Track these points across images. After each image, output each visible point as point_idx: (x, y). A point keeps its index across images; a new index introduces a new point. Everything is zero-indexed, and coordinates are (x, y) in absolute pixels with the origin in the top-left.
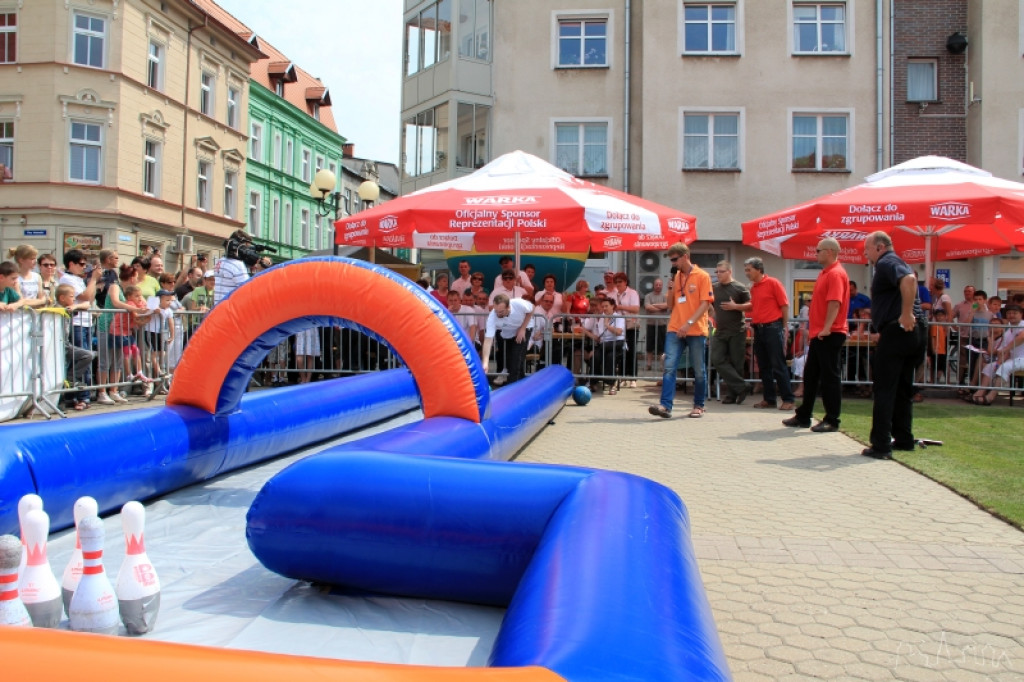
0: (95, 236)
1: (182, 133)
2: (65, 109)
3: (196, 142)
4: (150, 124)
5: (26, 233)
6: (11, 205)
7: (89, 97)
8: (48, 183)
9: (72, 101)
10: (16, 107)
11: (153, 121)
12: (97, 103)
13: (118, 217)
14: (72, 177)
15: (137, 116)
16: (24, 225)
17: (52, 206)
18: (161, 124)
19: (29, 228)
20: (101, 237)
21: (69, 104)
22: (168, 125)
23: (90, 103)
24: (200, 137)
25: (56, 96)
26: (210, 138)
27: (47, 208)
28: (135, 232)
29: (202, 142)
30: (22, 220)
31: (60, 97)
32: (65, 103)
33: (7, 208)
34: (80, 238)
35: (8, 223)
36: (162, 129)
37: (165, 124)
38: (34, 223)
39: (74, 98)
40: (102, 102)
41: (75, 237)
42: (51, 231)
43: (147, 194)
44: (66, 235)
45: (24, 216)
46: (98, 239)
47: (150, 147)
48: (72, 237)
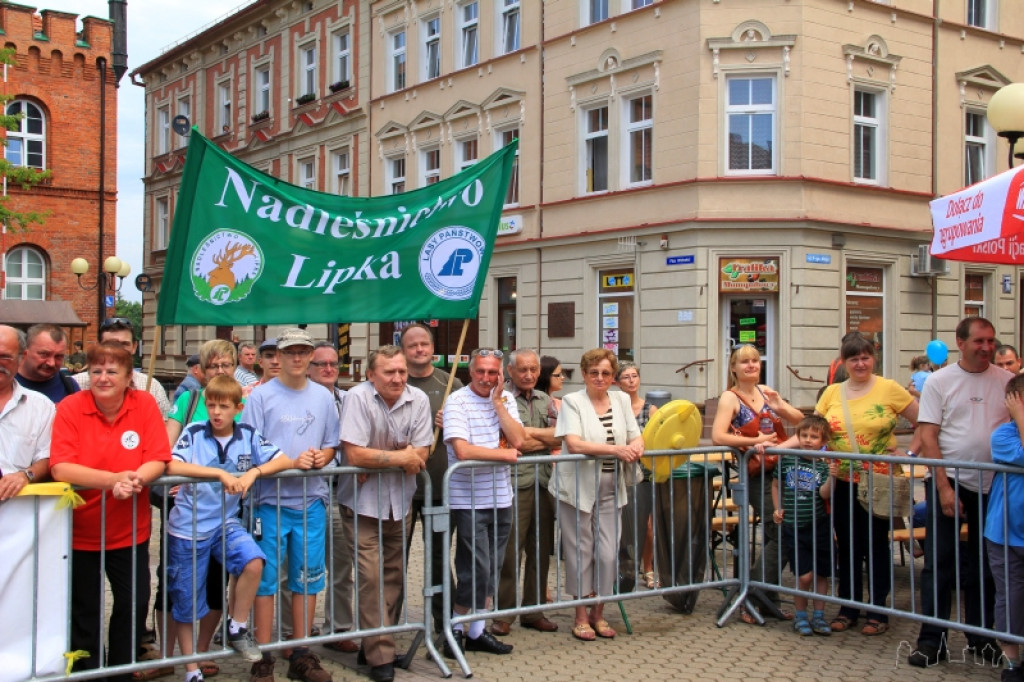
0: (767, 260)
1: (929, 67)
2: (716, 61)
3: (959, 78)
4: (859, 60)
5: (669, 262)
6: (650, 222)
7: (751, 33)
8: (694, 183)
9: (726, 46)
10: (654, 70)
11: (870, 54)
12: (765, 42)
13: (804, 225)
14: (732, 167)
15: (838, 50)
16: (666, 249)
17: (701, 217)
18: (883, 58)
19: (673, 254)
20: (777, 259)
21: (722, 50)
22: (899, 58)
23: (754, 43)
24: (964, 70)
25: (703, 42)
26: (988, 67)
27: (695, 221)
28: (838, 246)
29: (972, 78)
30: (663, 242)
31: (708, 42)
32: (716, 51)
33: (645, 226)
34: (744, 264)
35: (647, 248)
36: (887, 66)
37: (890, 56)
38: (679, 246)
39: (729, 39)
40: (773, 38)
41: (737, 263)
42: (700, 255)
43: (861, 181)
44: (723, 260)
45: (665, 236)
46: (772, 263)
47: (865, 101)
48: (731, 264)
